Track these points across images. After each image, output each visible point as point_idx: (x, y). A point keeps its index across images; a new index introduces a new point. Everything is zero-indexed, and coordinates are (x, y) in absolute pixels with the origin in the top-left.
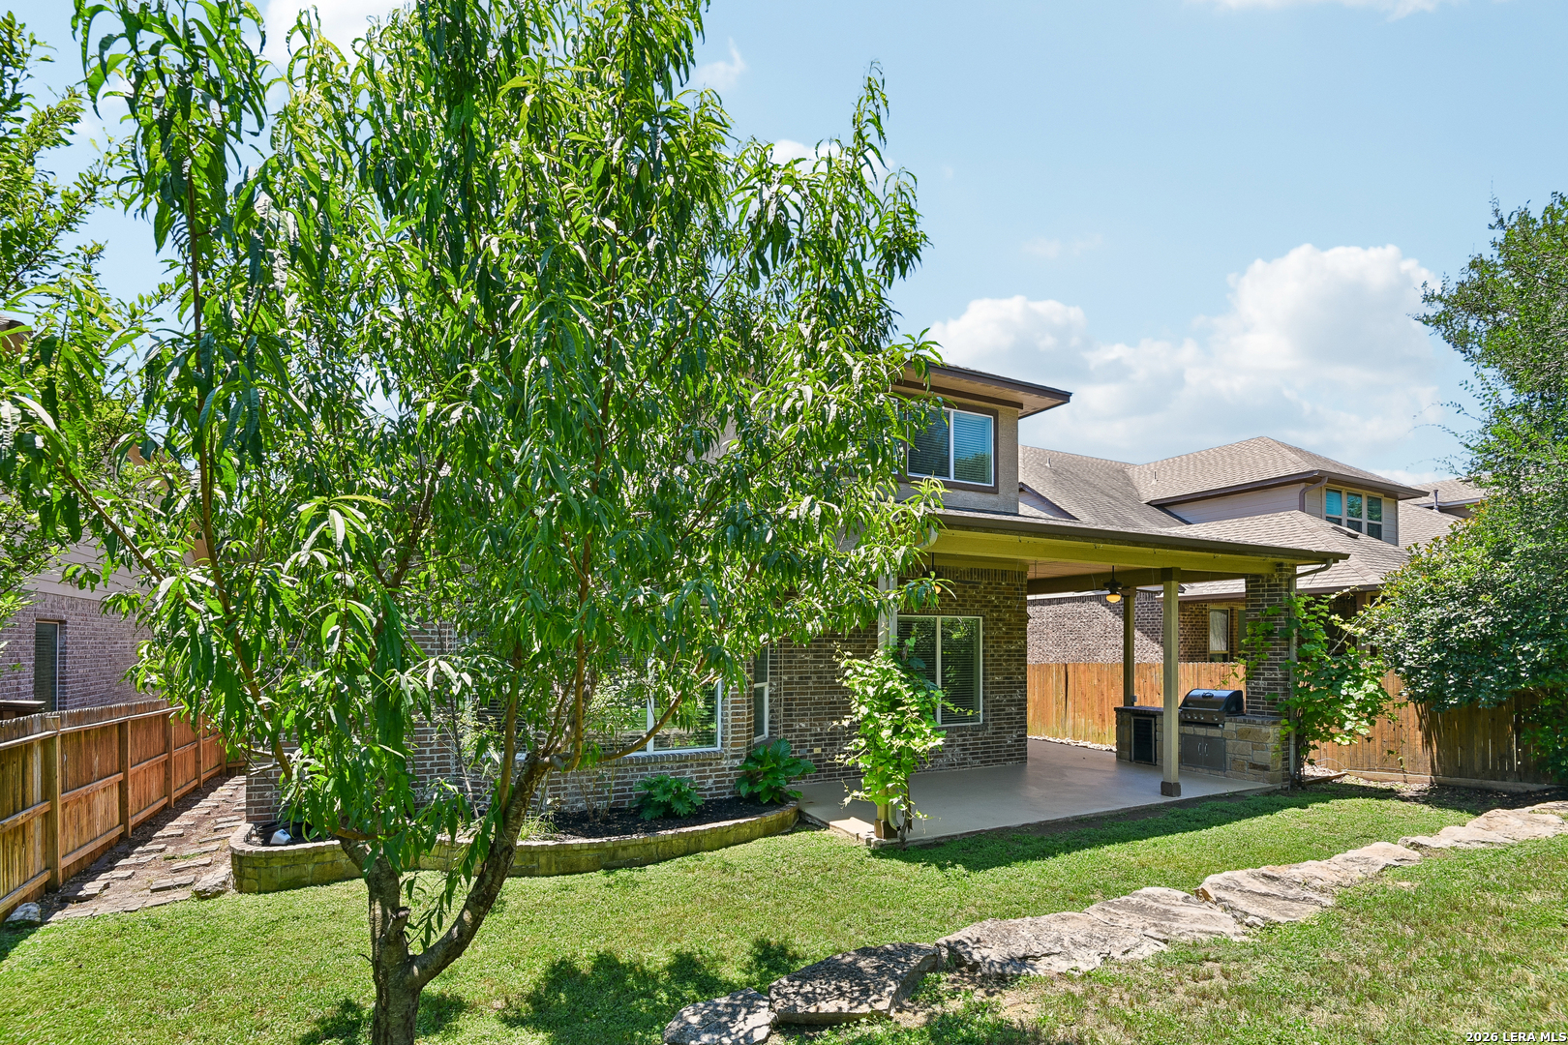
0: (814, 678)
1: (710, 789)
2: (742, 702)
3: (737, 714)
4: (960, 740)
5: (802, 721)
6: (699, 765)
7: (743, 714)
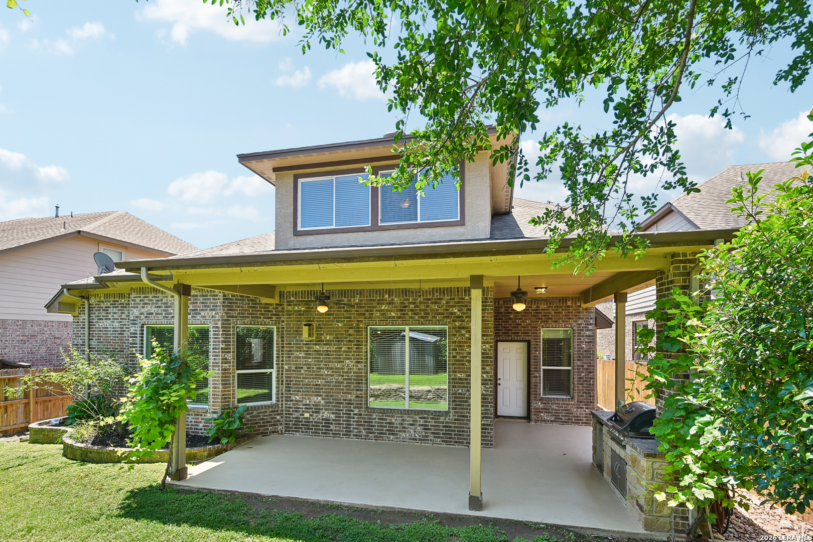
0: (305, 368)
1: (201, 429)
2: (218, 381)
3: (215, 388)
4: (422, 422)
5: (297, 395)
6: (195, 415)
7: (218, 388)
